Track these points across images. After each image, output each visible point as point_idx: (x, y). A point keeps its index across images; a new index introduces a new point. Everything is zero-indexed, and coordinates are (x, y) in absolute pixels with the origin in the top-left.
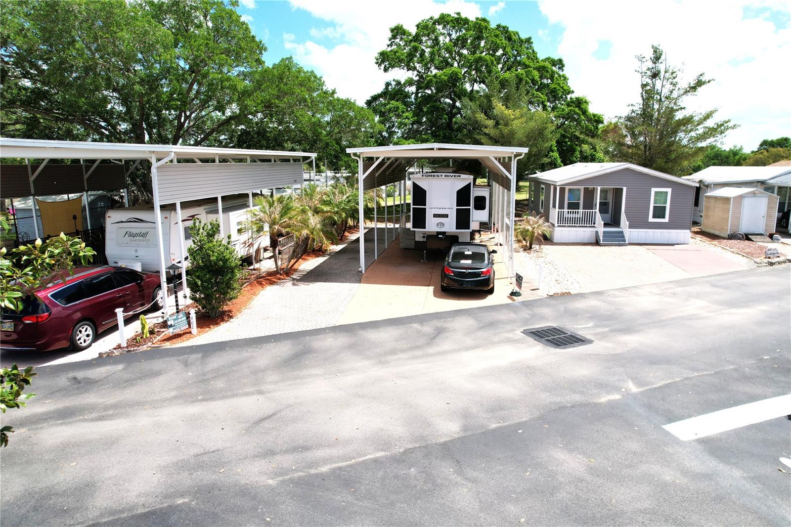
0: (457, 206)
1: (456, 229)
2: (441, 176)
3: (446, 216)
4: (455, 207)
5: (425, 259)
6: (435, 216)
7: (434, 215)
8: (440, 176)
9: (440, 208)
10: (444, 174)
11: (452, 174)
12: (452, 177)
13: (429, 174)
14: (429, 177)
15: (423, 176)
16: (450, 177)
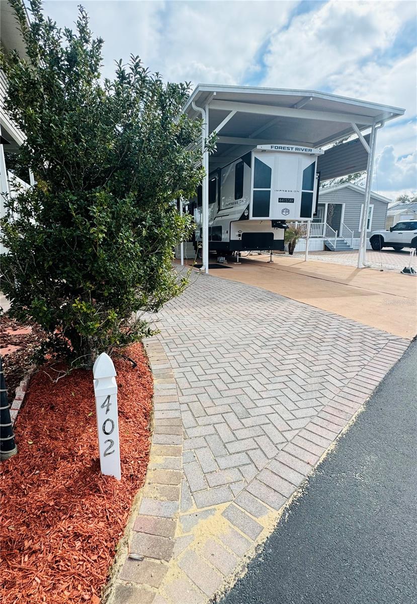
0: (303, 189)
1: (301, 216)
3: (291, 201)
4: (301, 191)
5: (238, 261)
6: (281, 200)
7: (279, 199)
8: (291, 149)
9: (286, 191)
10: (295, 147)
11: (303, 148)
12: (303, 151)
13: (279, 145)
14: (278, 150)
15: (272, 148)
16: (301, 151)
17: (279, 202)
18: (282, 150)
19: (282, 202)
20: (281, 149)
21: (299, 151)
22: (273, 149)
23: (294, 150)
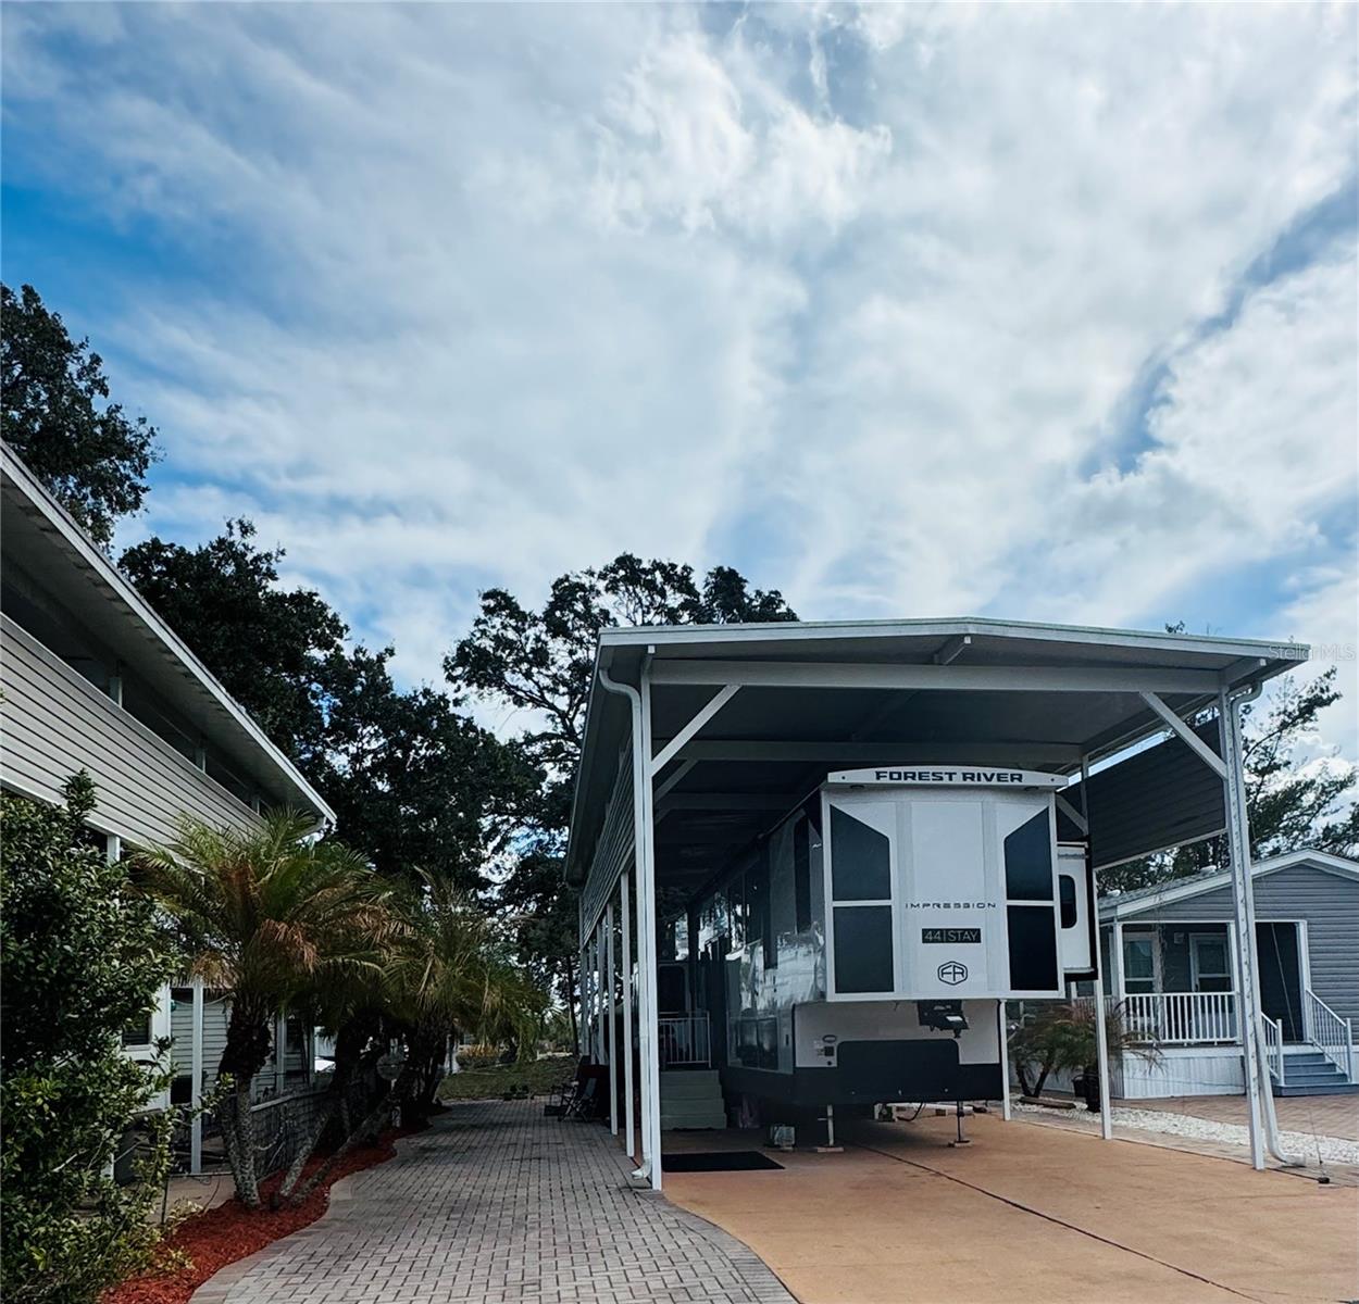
0: (1009, 898)
1: (1012, 988)
2: (951, 775)
3: (973, 936)
4: (1004, 903)
5: (831, 1142)
6: (932, 936)
7: (925, 932)
8: (946, 777)
9: (947, 906)
10: (959, 770)
11: (989, 771)
12: (989, 780)
13: (902, 769)
14: (902, 781)
15: (878, 778)
16: (984, 782)
17: (925, 941)
18: (917, 781)
19: (933, 941)
20: (913, 778)
21: (976, 782)
22: (882, 780)
23: (958, 780)
